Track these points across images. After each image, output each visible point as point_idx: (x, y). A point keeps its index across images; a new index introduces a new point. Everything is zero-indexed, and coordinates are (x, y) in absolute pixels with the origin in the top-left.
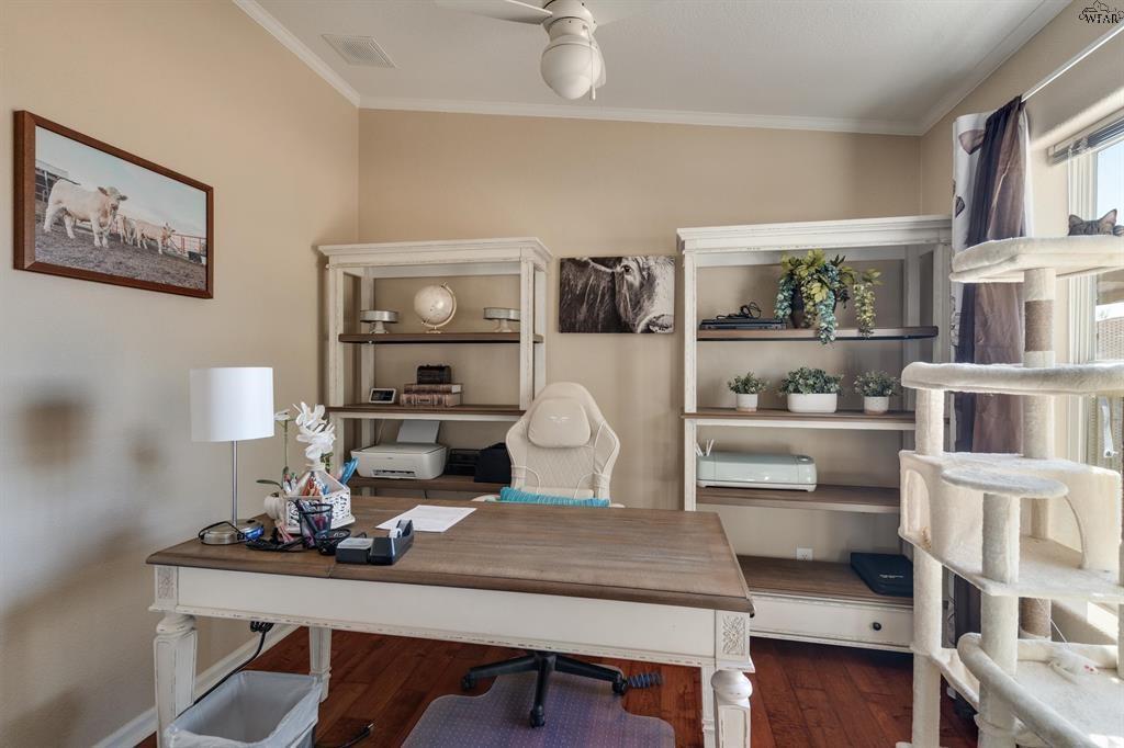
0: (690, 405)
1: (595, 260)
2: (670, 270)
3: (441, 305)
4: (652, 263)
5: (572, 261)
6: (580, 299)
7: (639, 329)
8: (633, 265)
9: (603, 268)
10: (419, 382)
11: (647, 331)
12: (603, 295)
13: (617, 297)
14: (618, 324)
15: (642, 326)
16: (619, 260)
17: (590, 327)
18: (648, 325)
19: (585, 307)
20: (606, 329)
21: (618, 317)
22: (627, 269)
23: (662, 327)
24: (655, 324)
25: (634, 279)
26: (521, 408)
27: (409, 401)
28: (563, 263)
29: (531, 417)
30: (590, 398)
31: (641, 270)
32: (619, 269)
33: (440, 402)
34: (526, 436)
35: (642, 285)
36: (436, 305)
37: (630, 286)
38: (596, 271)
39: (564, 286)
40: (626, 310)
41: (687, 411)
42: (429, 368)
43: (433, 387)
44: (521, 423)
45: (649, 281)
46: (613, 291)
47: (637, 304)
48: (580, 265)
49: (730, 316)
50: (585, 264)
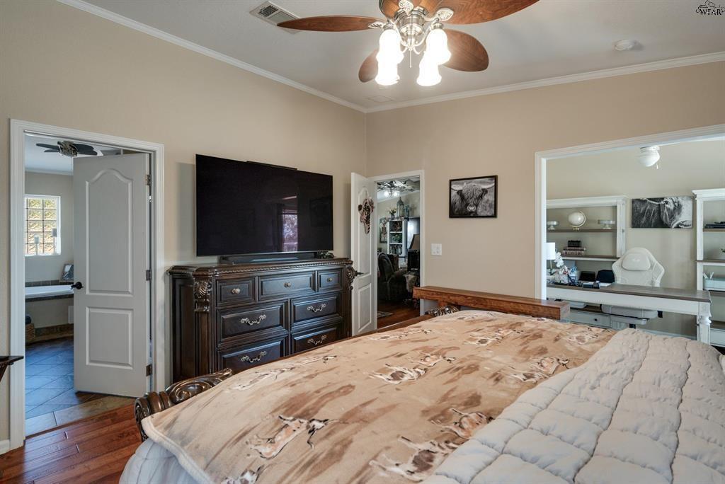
0: (700, 256)
1: (650, 199)
2: (690, 203)
3: (579, 219)
4: (680, 199)
5: (639, 200)
6: (643, 215)
7: (673, 227)
8: (670, 201)
9: (654, 202)
10: (569, 246)
11: (678, 227)
12: (654, 213)
13: (661, 214)
14: (661, 224)
15: (675, 225)
16: (663, 199)
17: (648, 225)
18: (678, 225)
19: (645, 218)
20: (656, 226)
21: (663, 222)
22: (667, 203)
23: (685, 226)
24: (682, 225)
25: (671, 206)
26: (618, 256)
27: (566, 253)
28: (633, 201)
29: (623, 260)
30: (649, 253)
31: (674, 203)
32: (662, 202)
33: (579, 254)
34: (621, 266)
35: (675, 209)
36: (578, 219)
37: (668, 209)
38: (651, 203)
39: (634, 210)
40: (666, 219)
41: (698, 259)
42: (572, 241)
43: (576, 248)
44: (619, 261)
45: (678, 208)
46: (659, 212)
47: (672, 216)
48: (643, 202)
49: (722, 223)
50: (645, 201)
